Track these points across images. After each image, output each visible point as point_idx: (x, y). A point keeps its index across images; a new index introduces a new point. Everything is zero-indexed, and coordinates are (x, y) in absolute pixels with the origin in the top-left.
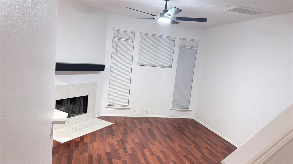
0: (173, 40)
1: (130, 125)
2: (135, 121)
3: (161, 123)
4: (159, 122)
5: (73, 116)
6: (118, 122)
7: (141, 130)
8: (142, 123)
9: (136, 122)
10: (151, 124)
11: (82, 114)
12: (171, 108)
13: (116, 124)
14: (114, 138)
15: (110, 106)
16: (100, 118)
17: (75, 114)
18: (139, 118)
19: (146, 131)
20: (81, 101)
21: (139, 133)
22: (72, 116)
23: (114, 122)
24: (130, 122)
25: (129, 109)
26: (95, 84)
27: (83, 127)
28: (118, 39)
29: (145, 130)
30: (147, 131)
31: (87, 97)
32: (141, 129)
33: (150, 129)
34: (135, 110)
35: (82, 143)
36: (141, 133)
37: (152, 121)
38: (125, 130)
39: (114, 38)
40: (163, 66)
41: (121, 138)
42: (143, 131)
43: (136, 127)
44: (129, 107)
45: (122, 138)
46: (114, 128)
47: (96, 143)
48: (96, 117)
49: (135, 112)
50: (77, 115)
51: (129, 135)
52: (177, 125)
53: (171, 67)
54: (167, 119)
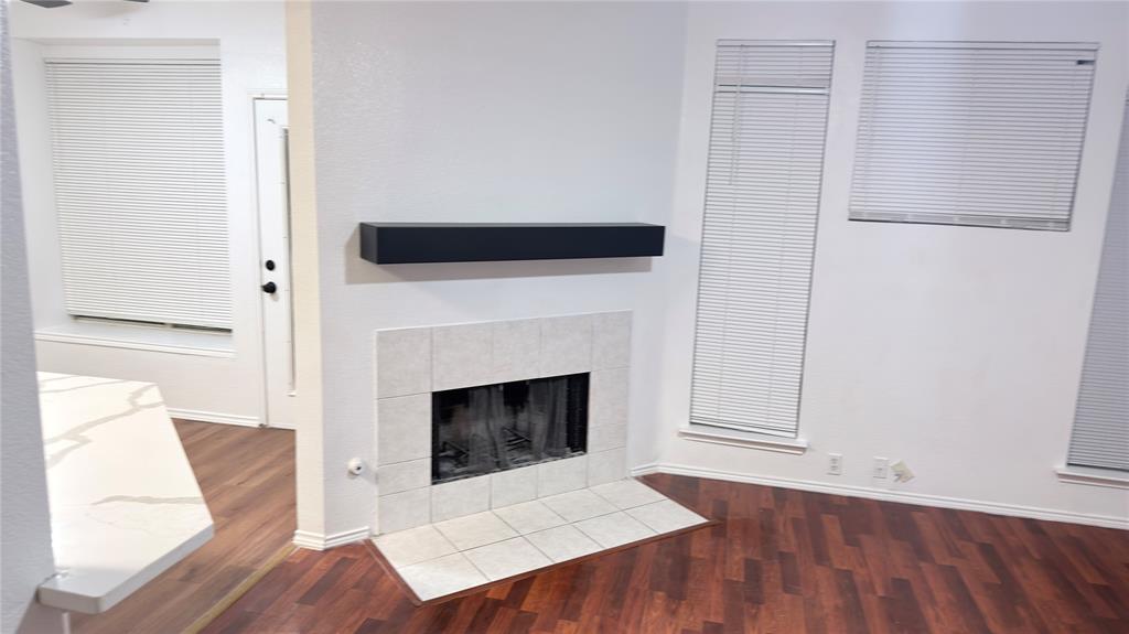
0: (1080, 62)
1: (788, 541)
2: (826, 518)
3: (986, 550)
4: (970, 540)
5: (519, 464)
6: (729, 518)
7: (847, 585)
8: (864, 538)
9: (833, 528)
10: (920, 552)
11: (563, 456)
12: (1062, 468)
13: (718, 528)
14: (674, 613)
15: (702, 428)
16: (653, 481)
17: (529, 457)
18: (854, 501)
19: (874, 593)
20: (555, 396)
21: (829, 600)
22: (518, 462)
23: (709, 513)
24: (796, 522)
25: (803, 449)
26: (626, 319)
27: (559, 521)
28: (744, 89)
29: (871, 588)
30: (881, 593)
31: (585, 378)
32: (849, 574)
33: (901, 585)
34: (834, 460)
35: (512, 613)
36: (840, 602)
37: (926, 527)
38: (753, 570)
39: (722, 87)
40: (1011, 219)
41: (712, 619)
42: (854, 589)
43: (821, 557)
44: (801, 442)
45: (720, 620)
46: (698, 549)
47: (573, 626)
48: (634, 474)
49: (834, 468)
50: (538, 459)
51: (762, 607)
52: (1092, 577)
53: (1068, 222)
54: (1032, 525)
